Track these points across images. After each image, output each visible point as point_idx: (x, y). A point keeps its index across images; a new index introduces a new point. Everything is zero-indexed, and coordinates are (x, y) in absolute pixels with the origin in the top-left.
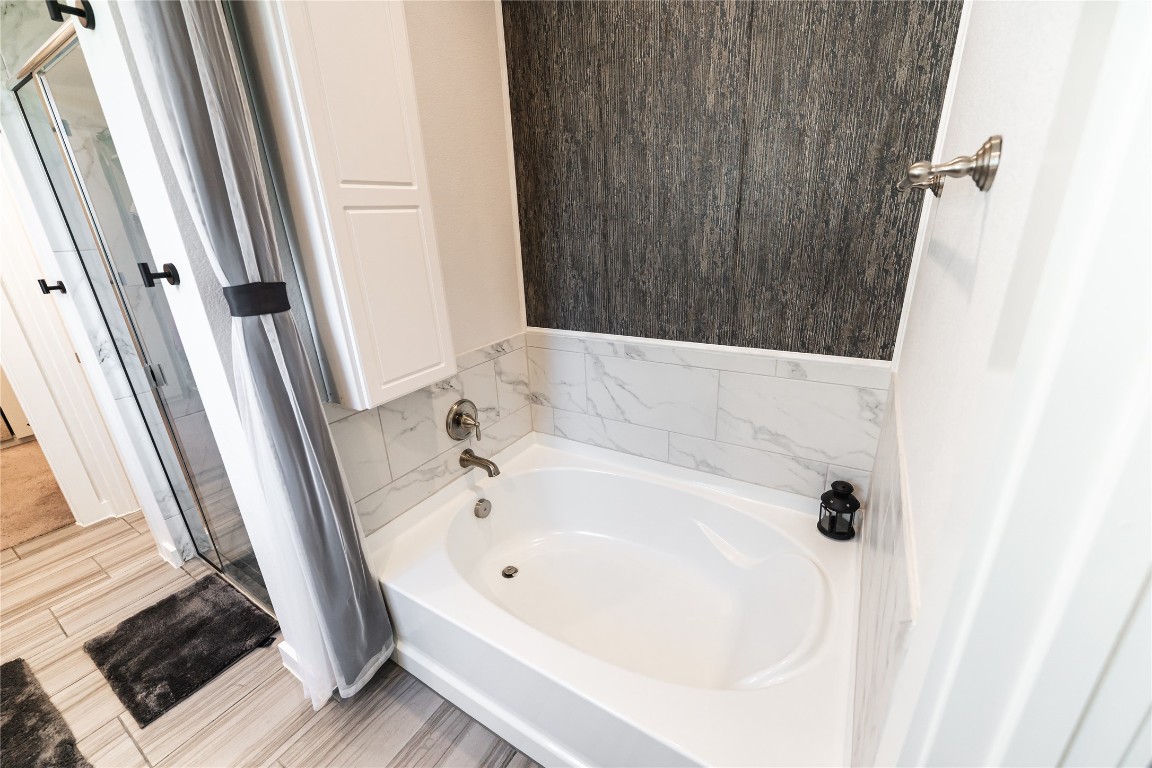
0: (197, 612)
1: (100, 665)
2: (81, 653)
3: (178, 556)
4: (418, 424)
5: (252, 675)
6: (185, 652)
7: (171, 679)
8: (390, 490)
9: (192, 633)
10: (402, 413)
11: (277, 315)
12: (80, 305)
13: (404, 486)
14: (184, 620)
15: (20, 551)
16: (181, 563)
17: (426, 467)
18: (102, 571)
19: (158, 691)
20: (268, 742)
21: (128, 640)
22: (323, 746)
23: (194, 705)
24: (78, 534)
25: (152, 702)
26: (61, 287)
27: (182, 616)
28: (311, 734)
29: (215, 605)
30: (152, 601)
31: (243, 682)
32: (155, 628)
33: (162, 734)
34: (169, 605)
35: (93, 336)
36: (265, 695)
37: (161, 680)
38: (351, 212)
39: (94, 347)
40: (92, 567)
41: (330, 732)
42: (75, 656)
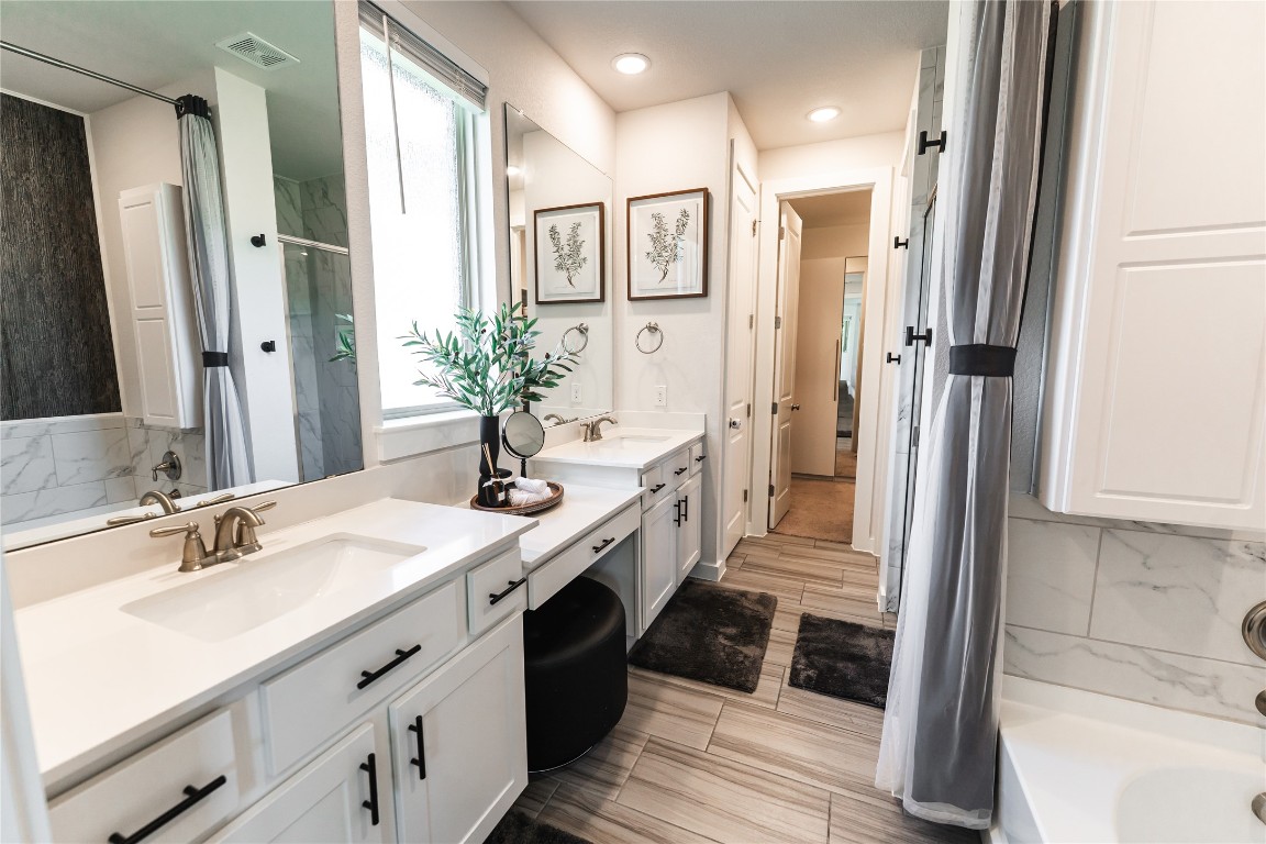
0: (866, 648)
1: (800, 631)
2: (798, 618)
3: (885, 601)
4: (1173, 587)
5: (864, 722)
6: (840, 665)
7: (820, 674)
8: (1078, 646)
9: (853, 658)
10: (1147, 557)
11: (989, 379)
12: (903, 374)
13: (1106, 657)
14: (855, 646)
15: (818, 543)
16: (884, 610)
17: (1166, 658)
18: (842, 582)
19: (810, 673)
20: (836, 774)
21: (821, 630)
22: (865, 826)
23: (820, 702)
24: (848, 552)
25: (803, 676)
26: (898, 360)
27: (857, 642)
28: (864, 806)
29: (880, 654)
30: (849, 619)
31: (855, 720)
32: (838, 636)
33: (793, 699)
34: (856, 629)
35: (902, 399)
36: (859, 744)
37: (816, 668)
38: (1128, 269)
39: (900, 407)
40: (838, 575)
41: (878, 824)
42: (795, 617)
